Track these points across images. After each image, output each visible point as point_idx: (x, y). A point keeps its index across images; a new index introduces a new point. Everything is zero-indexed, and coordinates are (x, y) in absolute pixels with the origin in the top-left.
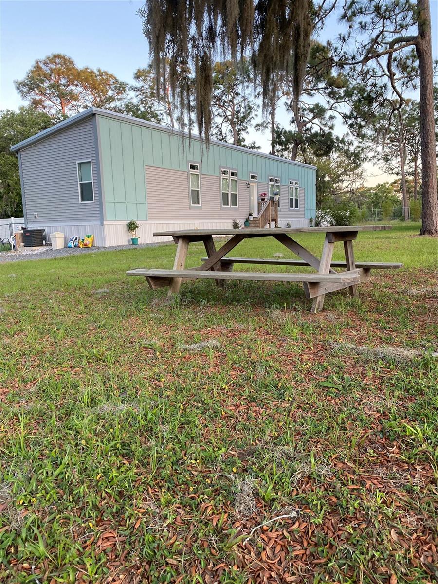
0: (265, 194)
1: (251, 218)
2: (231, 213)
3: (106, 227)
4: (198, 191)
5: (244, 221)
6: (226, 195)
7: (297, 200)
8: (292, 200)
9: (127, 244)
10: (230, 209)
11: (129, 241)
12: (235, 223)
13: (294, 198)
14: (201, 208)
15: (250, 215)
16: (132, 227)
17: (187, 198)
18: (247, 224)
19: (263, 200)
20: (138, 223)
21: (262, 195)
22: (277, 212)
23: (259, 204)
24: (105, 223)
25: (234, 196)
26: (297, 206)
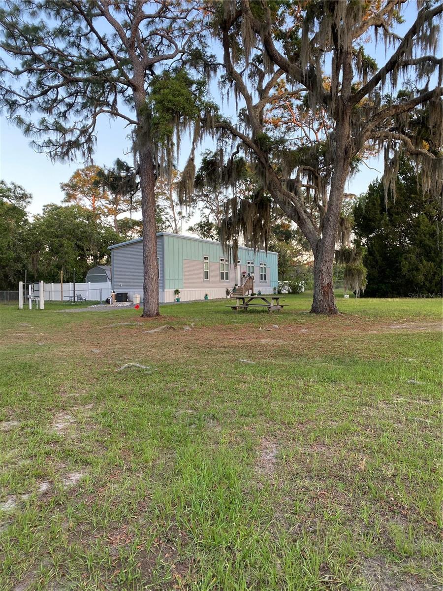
0: (245, 272)
1: (237, 287)
2: (225, 284)
3: (165, 292)
4: (207, 272)
5: (232, 289)
6: (222, 273)
7: (265, 275)
8: (262, 275)
9: (174, 301)
10: (224, 282)
11: (175, 300)
12: (227, 290)
13: (263, 274)
14: (209, 281)
15: (236, 285)
16: (177, 292)
17: (203, 275)
18: (234, 291)
19: (244, 276)
20: (180, 290)
21: (243, 273)
22: (253, 284)
23: (241, 278)
24: (165, 290)
25: (227, 274)
26: (265, 280)
